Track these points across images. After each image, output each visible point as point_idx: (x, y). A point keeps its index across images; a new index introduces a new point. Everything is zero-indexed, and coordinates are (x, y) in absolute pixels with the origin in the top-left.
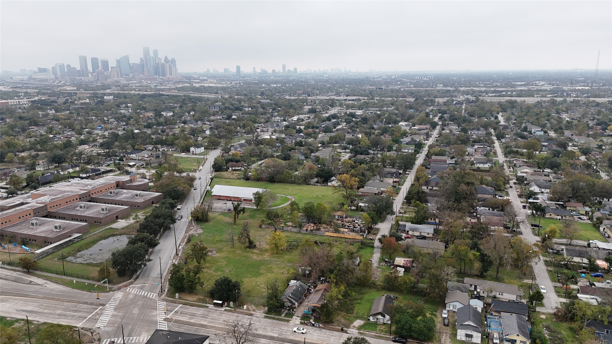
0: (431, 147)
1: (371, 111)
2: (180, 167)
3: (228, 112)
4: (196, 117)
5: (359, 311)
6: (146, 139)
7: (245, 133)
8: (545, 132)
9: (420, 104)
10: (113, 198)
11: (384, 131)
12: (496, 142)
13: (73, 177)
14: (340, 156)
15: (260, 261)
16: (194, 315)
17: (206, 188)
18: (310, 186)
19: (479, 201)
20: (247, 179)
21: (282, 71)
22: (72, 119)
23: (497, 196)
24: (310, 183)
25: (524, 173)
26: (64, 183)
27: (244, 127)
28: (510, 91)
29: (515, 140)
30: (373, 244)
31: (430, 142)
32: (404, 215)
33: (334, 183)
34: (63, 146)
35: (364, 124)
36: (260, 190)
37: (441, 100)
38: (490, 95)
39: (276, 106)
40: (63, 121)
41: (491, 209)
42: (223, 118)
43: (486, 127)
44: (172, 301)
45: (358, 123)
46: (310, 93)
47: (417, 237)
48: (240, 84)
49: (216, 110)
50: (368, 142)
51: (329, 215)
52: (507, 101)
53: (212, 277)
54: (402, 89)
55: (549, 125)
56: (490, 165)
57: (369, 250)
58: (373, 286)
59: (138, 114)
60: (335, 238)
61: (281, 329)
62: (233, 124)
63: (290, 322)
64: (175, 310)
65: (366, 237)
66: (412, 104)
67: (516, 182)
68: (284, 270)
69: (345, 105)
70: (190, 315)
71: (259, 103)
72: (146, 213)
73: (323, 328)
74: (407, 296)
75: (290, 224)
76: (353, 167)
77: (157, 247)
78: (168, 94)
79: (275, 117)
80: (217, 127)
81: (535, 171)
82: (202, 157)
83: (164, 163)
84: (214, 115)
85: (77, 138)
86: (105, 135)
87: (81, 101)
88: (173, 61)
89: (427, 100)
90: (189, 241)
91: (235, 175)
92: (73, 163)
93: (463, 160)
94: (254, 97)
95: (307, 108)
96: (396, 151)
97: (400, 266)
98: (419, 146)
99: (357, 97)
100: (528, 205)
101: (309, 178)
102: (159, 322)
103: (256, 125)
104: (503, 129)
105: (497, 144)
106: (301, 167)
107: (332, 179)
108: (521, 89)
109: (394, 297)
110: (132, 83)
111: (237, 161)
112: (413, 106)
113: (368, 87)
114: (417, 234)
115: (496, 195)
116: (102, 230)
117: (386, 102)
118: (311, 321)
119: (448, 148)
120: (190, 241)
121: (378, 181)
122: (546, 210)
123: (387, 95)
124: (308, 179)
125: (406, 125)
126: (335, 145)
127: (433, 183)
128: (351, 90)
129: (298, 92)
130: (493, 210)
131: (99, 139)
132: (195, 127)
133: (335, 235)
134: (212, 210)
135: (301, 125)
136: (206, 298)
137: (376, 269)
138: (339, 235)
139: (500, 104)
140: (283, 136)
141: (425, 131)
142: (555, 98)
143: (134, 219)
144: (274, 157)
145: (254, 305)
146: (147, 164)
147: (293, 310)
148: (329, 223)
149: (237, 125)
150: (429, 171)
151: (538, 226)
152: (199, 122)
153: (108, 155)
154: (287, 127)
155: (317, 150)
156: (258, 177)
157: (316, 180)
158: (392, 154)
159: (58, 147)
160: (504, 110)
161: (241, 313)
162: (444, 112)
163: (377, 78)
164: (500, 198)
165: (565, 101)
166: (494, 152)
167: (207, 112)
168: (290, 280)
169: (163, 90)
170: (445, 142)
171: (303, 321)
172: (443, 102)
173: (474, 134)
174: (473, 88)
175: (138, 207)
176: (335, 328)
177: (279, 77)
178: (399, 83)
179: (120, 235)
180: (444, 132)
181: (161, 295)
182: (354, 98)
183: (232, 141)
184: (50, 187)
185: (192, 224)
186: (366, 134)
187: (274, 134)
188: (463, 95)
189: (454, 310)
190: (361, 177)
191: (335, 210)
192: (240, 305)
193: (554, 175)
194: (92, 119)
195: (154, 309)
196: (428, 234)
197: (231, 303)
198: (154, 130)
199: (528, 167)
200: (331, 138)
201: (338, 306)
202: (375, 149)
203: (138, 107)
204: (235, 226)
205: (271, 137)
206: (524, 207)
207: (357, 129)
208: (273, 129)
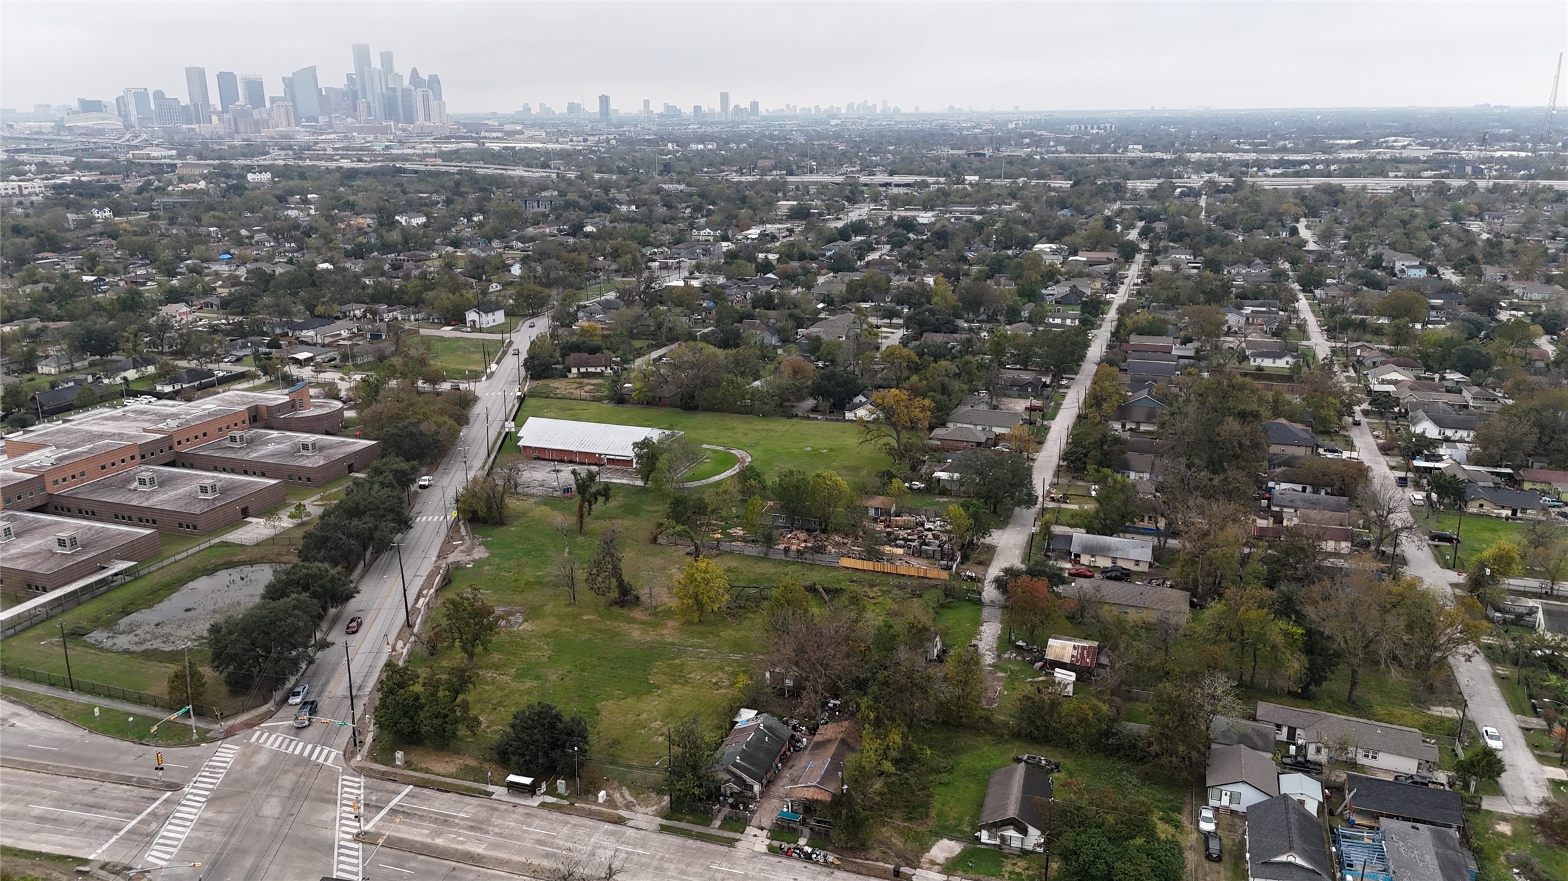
0: (1123, 310)
1: (958, 214)
2: (436, 364)
3: (573, 217)
4: (487, 228)
5: (947, 809)
6: (347, 288)
7: (617, 271)
8: (1432, 271)
9: (1087, 195)
10: (239, 455)
11: (996, 268)
12: (1301, 296)
13: (135, 394)
14: (876, 335)
15: (652, 648)
16: (445, 821)
17: (503, 426)
18: (794, 420)
19: (1273, 465)
20: (620, 399)
21: (718, 109)
22: (153, 236)
23: (1321, 451)
24: (794, 411)
25: (1390, 382)
26: (106, 412)
27: (615, 255)
28: (1321, 162)
29: (1355, 292)
30: (980, 594)
31: (1120, 297)
32: (1064, 506)
33: (862, 413)
34: (117, 306)
35: (939, 249)
36: (654, 434)
37: (1142, 186)
38: (1271, 172)
39: (702, 200)
40: (125, 239)
41: (1309, 489)
42: (560, 231)
43: (1268, 255)
44: (384, 773)
45: (925, 246)
46: (794, 167)
47: (1105, 571)
48: (608, 143)
49: (542, 209)
50: (952, 298)
51: (851, 507)
52: (1317, 188)
53: (507, 696)
54: (1038, 157)
55: (1437, 251)
56: (1291, 360)
57: (966, 611)
58: (985, 727)
59: (333, 220)
60: (867, 576)
61: (708, 869)
62: (585, 248)
63: (737, 844)
64: (391, 805)
65: (958, 573)
66: (1065, 195)
67: (1369, 408)
68: (721, 675)
69: (886, 197)
70: (436, 821)
71: (659, 191)
72: (330, 497)
73: (838, 867)
74: (1088, 760)
75: (739, 531)
76: (915, 368)
77: (353, 600)
78: (415, 167)
79: (699, 229)
80: (541, 256)
81: (1418, 378)
82: (498, 337)
83: (393, 354)
84: (536, 223)
85: (160, 284)
86: (237, 277)
87: (183, 186)
88: (434, 82)
89: (1104, 184)
90: (447, 582)
91: (587, 388)
92: (140, 353)
93: (1217, 348)
94: (643, 178)
95: (785, 205)
96: (1030, 321)
97: (1063, 666)
98: (1093, 309)
99: (919, 178)
100: (1410, 475)
101: (791, 398)
102: (340, 847)
103: (648, 251)
104: (1315, 261)
105: (1303, 304)
106: (771, 367)
107: (857, 400)
108: (1351, 156)
109: (1049, 763)
110: (324, 141)
111: (594, 350)
112: (1070, 201)
113: (946, 151)
114: (1103, 562)
115: (1318, 446)
116: (197, 549)
117: (995, 191)
118: (802, 842)
119: (1170, 313)
120: (450, 582)
121: (984, 407)
122: (1468, 491)
123: (997, 172)
124: (788, 400)
125: (1054, 252)
126: (864, 305)
127: (1139, 414)
128: (903, 159)
129: (761, 163)
130: (1316, 491)
131: (221, 286)
132: (483, 255)
133: (868, 565)
134: (519, 490)
135: (769, 251)
136: (486, 766)
137: (990, 672)
138: (878, 567)
139: (1300, 195)
140: (721, 280)
141: (1107, 268)
142: (1447, 181)
143: (291, 516)
144: (694, 339)
145: (628, 788)
146: (345, 358)
147: (746, 808)
148: (851, 530)
149: (596, 250)
150: (1126, 378)
151: (1450, 540)
152: (495, 244)
153: (238, 332)
154: (731, 256)
155: (814, 320)
156: (649, 394)
157: (810, 403)
158: (1021, 330)
159: (105, 310)
160: (1312, 212)
161: (590, 815)
162: (1151, 218)
163: (968, 129)
164: (1330, 455)
165: (1472, 188)
166: (1298, 326)
167: (516, 214)
168: (739, 708)
169: (405, 158)
170: (1164, 297)
171: (776, 843)
172: (1148, 191)
173: (1240, 276)
174: (1224, 155)
175: (309, 479)
176: (876, 868)
177: (711, 124)
178: (1027, 140)
179: (251, 563)
180: (1155, 269)
181: (353, 754)
182: (911, 179)
183: (583, 294)
184: (65, 421)
185: (459, 531)
186: (947, 274)
187: (697, 274)
188: (1197, 173)
189: (1234, 807)
190: (938, 397)
191: (865, 491)
192: (589, 790)
193: (1476, 389)
194: (209, 234)
195: (328, 801)
196: (1137, 563)
197: (561, 784)
198: (370, 264)
199: (1399, 366)
200: (851, 286)
201: (882, 794)
202: (971, 315)
203: (334, 202)
204: (580, 539)
205: (686, 283)
206: (1402, 482)
207: (922, 263)
208: (694, 262)
